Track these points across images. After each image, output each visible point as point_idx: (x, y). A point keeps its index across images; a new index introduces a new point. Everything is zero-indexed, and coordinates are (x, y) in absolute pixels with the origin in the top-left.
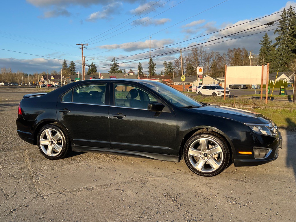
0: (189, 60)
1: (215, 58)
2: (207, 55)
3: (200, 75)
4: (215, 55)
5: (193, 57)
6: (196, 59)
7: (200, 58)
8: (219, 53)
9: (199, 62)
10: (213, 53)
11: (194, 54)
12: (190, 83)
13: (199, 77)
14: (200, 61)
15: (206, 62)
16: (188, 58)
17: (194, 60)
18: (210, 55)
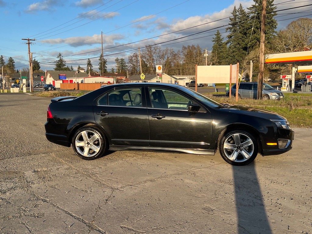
0: (143, 57)
1: (169, 55)
2: (162, 52)
3: (159, 73)
4: (169, 52)
5: (148, 54)
6: (151, 56)
7: (154, 55)
8: (173, 50)
9: (153, 59)
10: (167, 50)
11: (148, 51)
12: (147, 82)
13: (158, 75)
14: (155, 58)
15: (160, 60)
16: (142, 55)
17: (148, 58)
18: (164, 52)
